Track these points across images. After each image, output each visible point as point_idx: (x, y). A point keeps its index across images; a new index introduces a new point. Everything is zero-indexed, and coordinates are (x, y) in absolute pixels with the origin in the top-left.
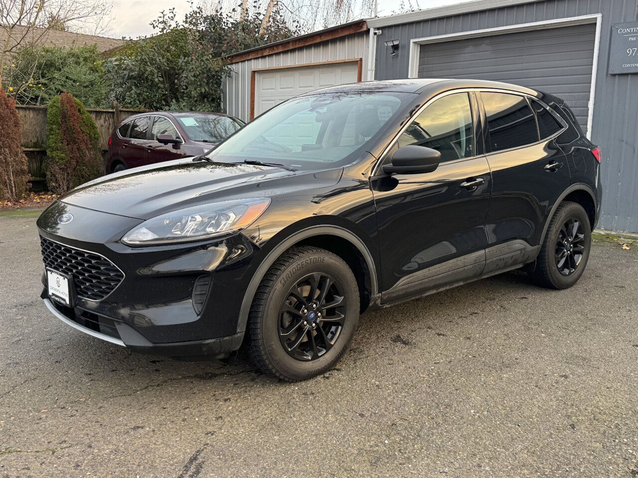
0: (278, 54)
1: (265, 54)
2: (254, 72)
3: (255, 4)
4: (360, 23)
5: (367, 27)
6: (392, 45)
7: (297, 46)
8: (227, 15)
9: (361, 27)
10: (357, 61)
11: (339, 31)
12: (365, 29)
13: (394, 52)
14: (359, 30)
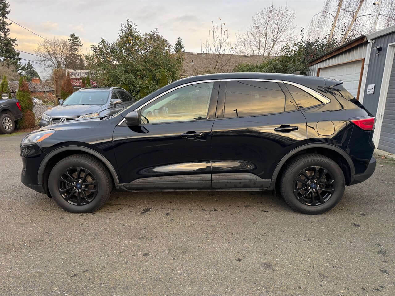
0: (329, 59)
1: (323, 60)
2: (319, 69)
3: (342, 33)
4: (363, 37)
5: (366, 39)
6: (376, 48)
7: (336, 54)
8: (322, 41)
9: (364, 40)
10: (362, 60)
11: (354, 43)
12: (365, 40)
13: (378, 53)
14: (363, 41)
